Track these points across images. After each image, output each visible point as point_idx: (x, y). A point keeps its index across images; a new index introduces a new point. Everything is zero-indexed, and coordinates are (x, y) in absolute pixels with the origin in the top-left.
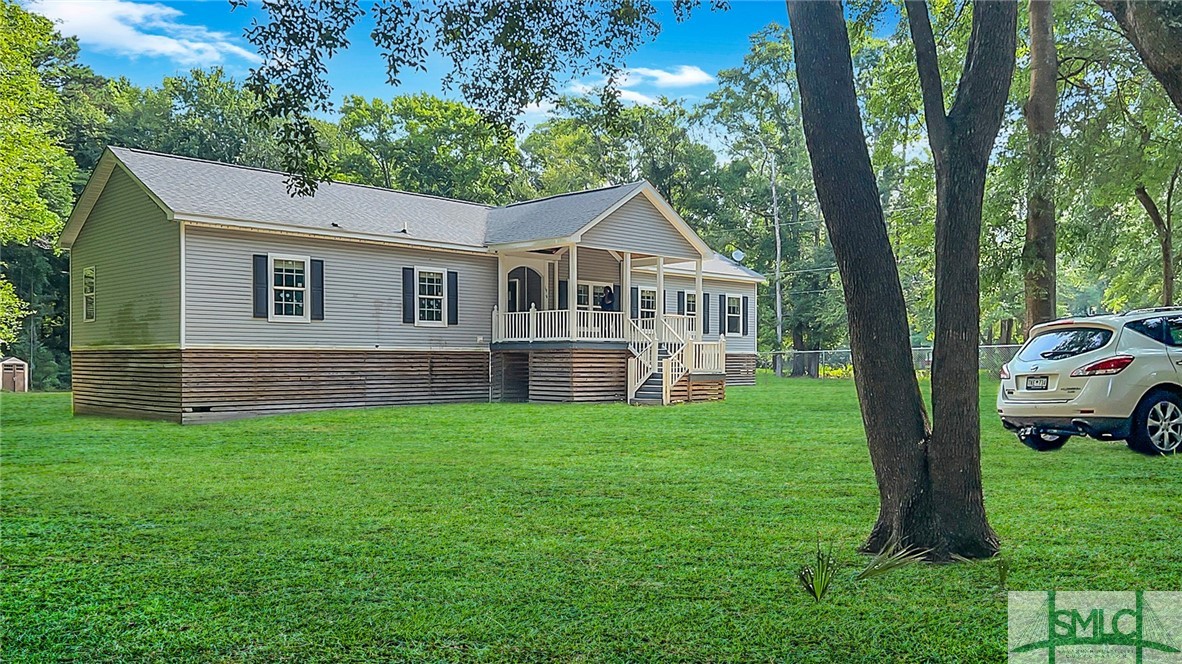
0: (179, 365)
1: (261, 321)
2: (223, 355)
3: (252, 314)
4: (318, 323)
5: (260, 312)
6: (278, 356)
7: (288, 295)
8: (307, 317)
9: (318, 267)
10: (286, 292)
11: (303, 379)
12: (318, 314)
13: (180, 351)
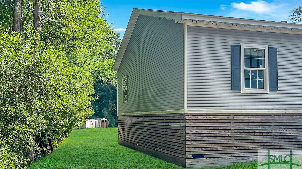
0: (183, 125)
1: (237, 93)
2: (211, 118)
3: (230, 88)
4: (273, 94)
5: (235, 86)
6: (247, 117)
7: (253, 74)
8: (266, 90)
9: (273, 52)
10: (252, 71)
11: (264, 134)
12: (274, 87)
13: (183, 115)
